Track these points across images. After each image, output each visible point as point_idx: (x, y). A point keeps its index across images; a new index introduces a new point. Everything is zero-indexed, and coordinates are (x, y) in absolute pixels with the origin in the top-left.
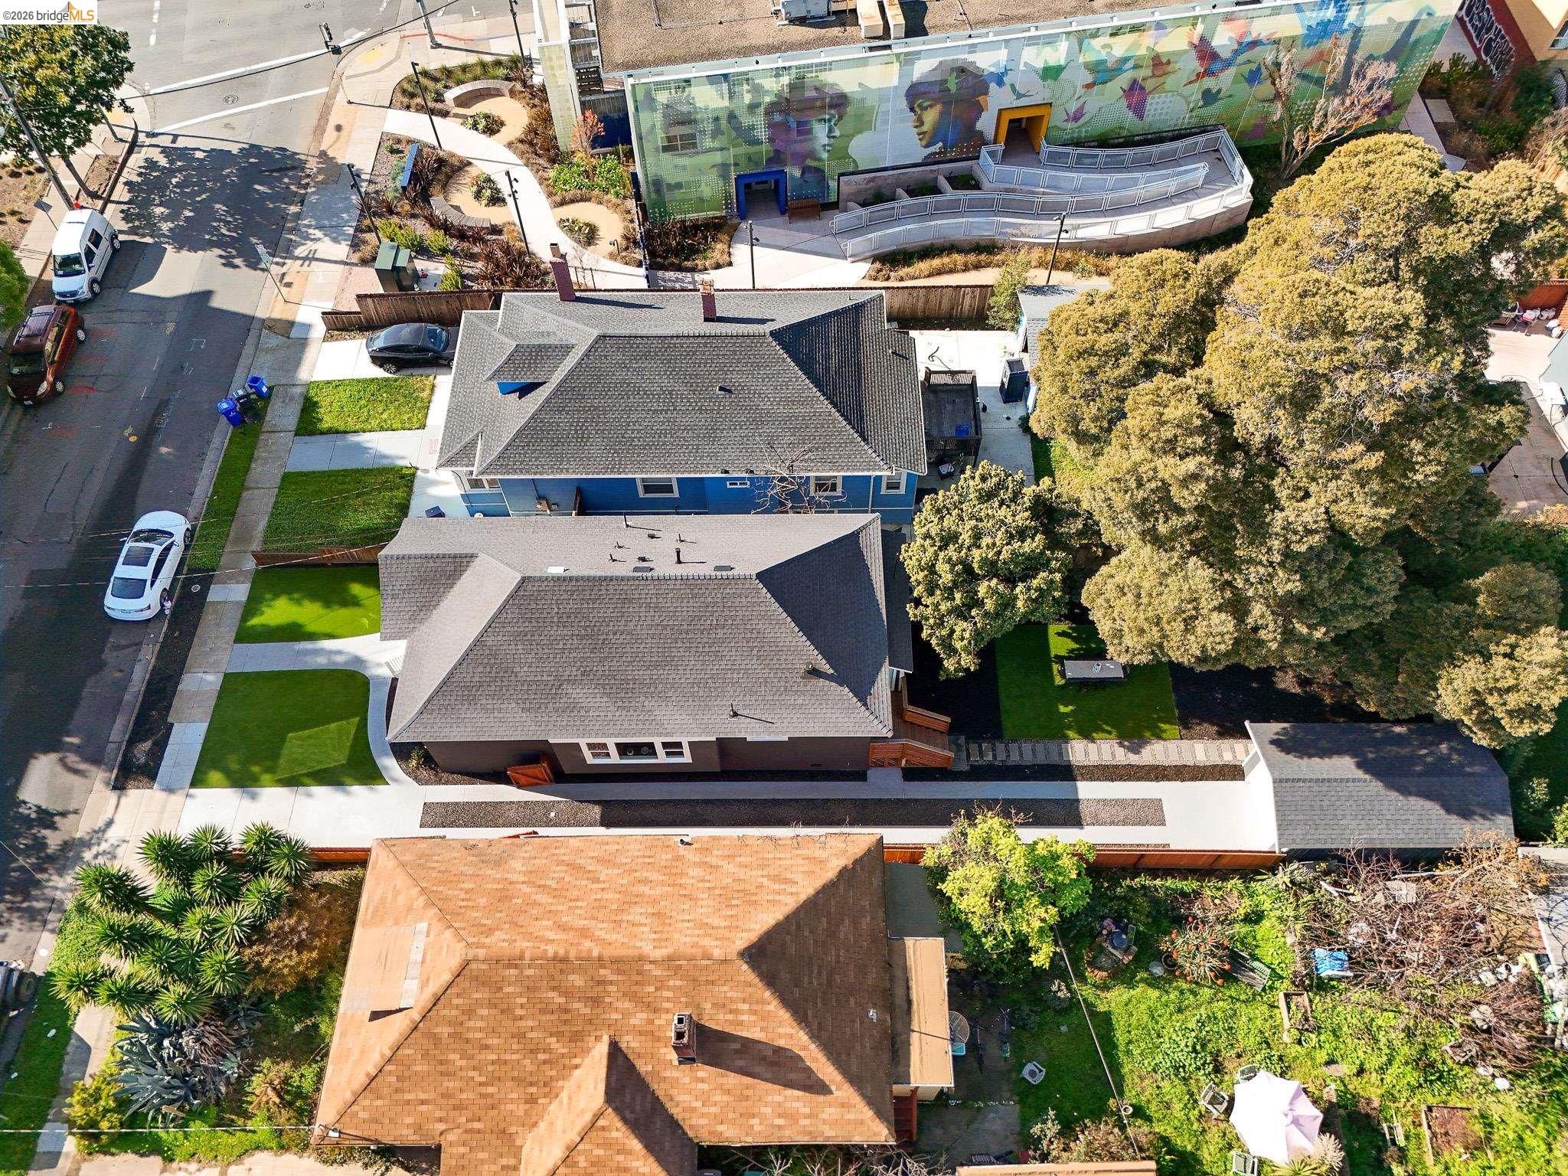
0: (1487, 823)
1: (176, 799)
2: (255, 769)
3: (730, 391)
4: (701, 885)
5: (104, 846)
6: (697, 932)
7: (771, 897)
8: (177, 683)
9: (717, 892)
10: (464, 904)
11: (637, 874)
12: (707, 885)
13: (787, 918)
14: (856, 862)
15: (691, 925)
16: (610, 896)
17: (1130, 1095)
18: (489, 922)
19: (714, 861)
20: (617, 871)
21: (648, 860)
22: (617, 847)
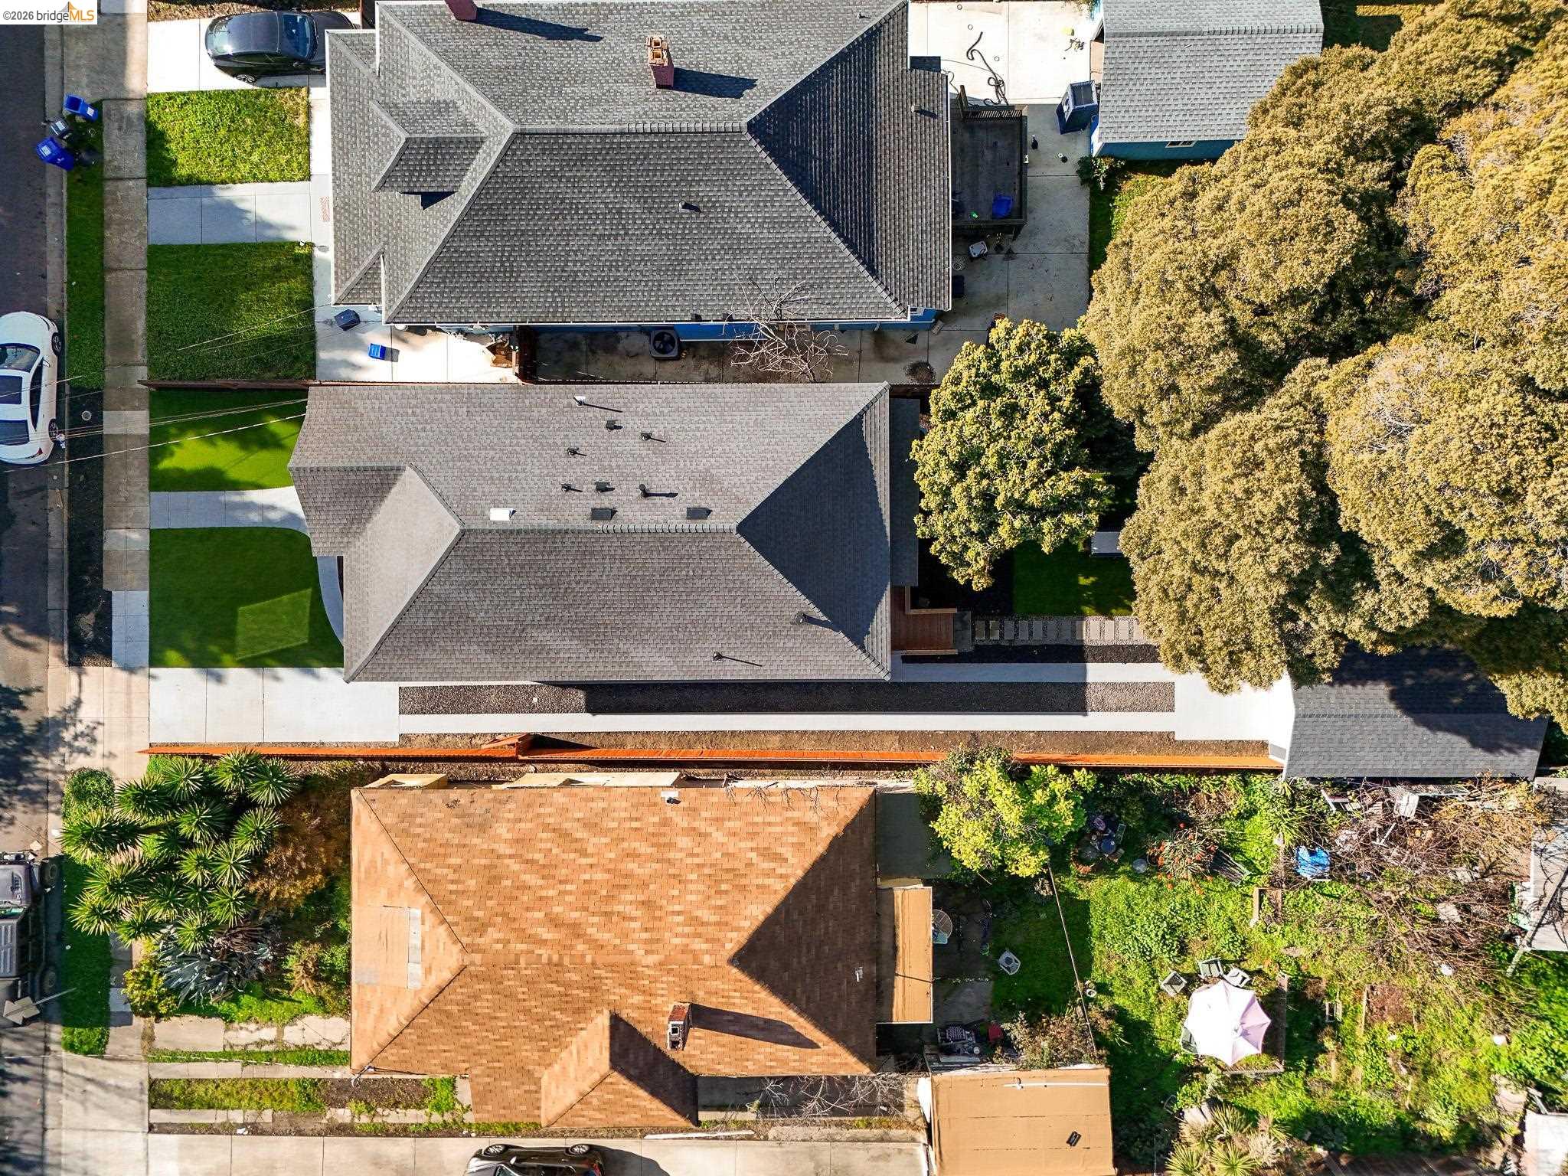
0: (1512, 756)
1: (138, 679)
2: (214, 649)
3: (697, 209)
4: (689, 861)
5: (80, 728)
6: (687, 930)
7: (760, 881)
8: (101, 542)
9: (707, 871)
10: (453, 887)
11: (625, 845)
12: (697, 860)
13: (777, 910)
14: (848, 827)
15: (680, 919)
16: (599, 876)
17: (1097, 975)
18: (479, 914)
19: (703, 826)
20: (604, 840)
21: (635, 824)
22: (602, 805)
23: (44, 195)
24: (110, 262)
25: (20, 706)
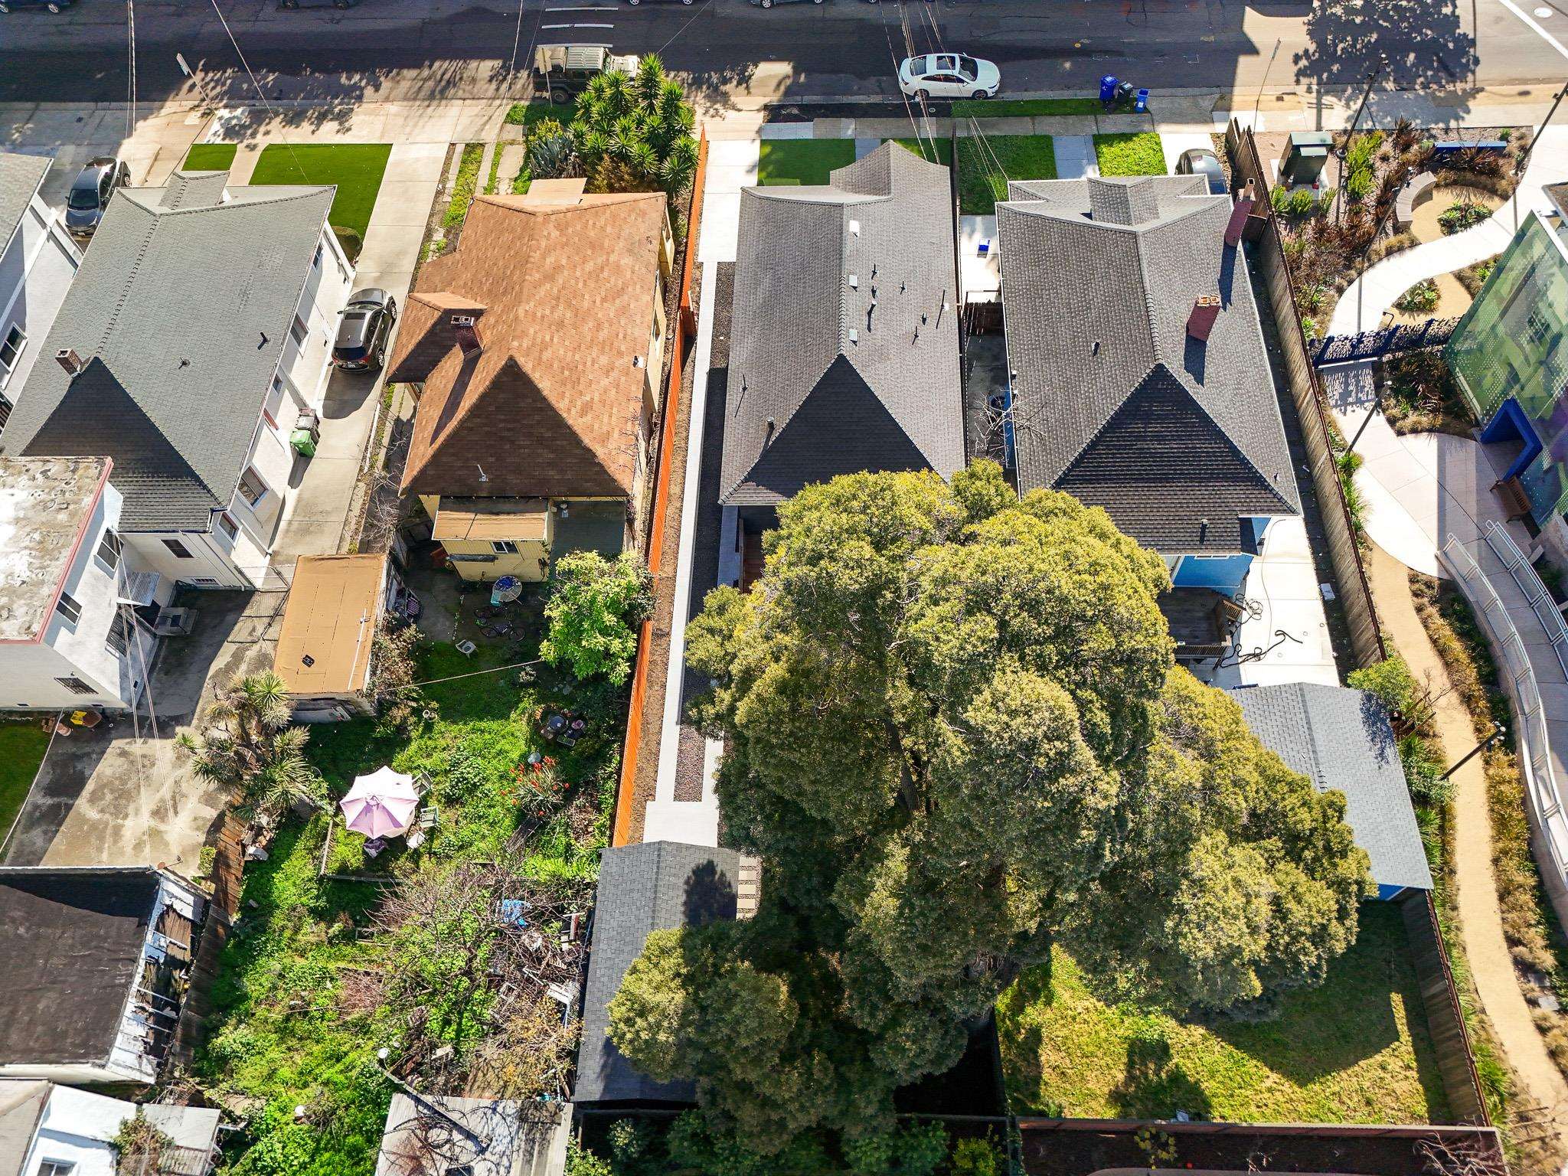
1: (753, 135)
2: (770, 168)
3: (1095, 353)
4: (589, 359)
5: (722, 111)
6: (539, 340)
7: (567, 394)
8: (847, 117)
9: (580, 367)
10: (591, 222)
11: (606, 325)
12: (589, 363)
13: (544, 399)
14: (601, 466)
15: (548, 338)
16: (586, 304)
18: (570, 230)
19: (614, 374)
20: (612, 315)
21: (621, 336)
22: (638, 322)
23: (1081, 88)
24: (1038, 119)
25: (739, 84)
